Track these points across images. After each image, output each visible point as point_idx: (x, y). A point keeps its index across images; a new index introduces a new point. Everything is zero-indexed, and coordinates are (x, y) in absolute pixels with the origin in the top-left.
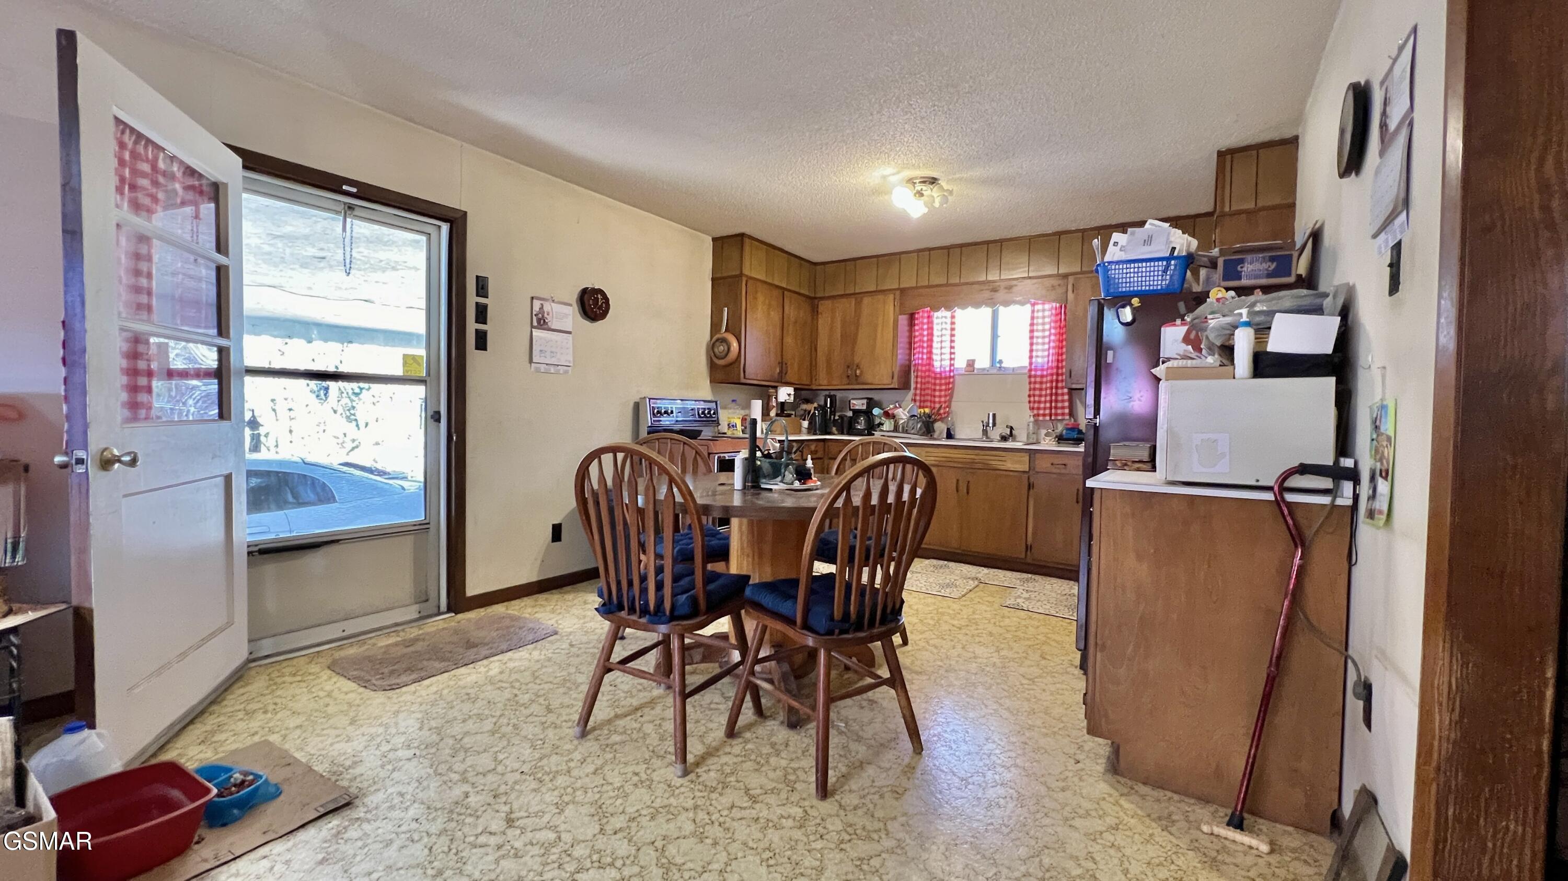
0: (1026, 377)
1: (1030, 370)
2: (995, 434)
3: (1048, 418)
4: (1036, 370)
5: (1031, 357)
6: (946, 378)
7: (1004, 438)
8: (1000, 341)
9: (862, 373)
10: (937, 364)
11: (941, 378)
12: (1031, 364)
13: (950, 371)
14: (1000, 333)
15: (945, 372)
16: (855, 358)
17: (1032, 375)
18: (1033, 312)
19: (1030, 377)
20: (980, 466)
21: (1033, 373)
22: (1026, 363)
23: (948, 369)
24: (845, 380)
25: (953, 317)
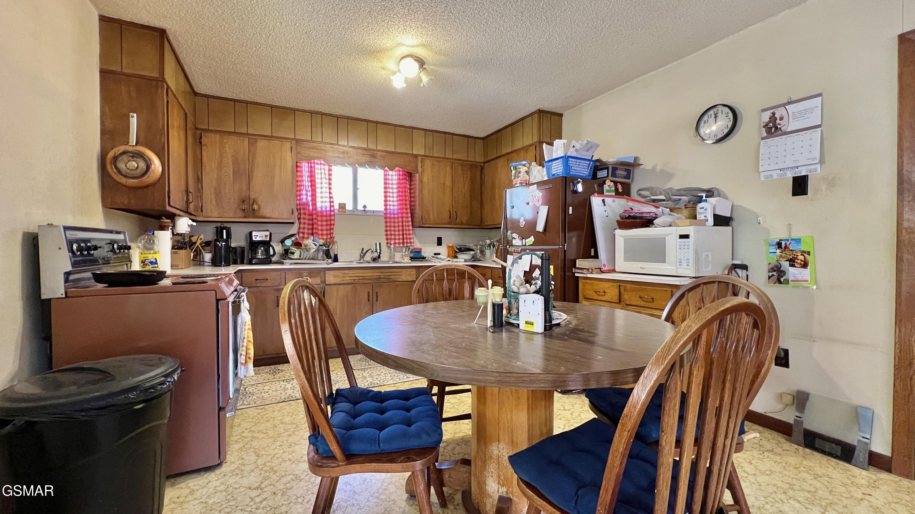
0: (383, 218)
1: (386, 214)
2: (368, 257)
3: (401, 245)
4: (390, 214)
5: (386, 205)
6: (326, 216)
7: (374, 260)
8: (359, 192)
9: (259, 207)
10: (319, 205)
11: (322, 216)
12: (386, 209)
13: (331, 211)
14: (358, 186)
15: (326, 211)
16: (252, 193)
17: (387, 216)
18: (385, 175)
19: (386, 218)
20: (385, 280)
21: (388, 215)
22: (382, 208)
23: (328, 209)
24: (240, 214)
25: (330, 170)
